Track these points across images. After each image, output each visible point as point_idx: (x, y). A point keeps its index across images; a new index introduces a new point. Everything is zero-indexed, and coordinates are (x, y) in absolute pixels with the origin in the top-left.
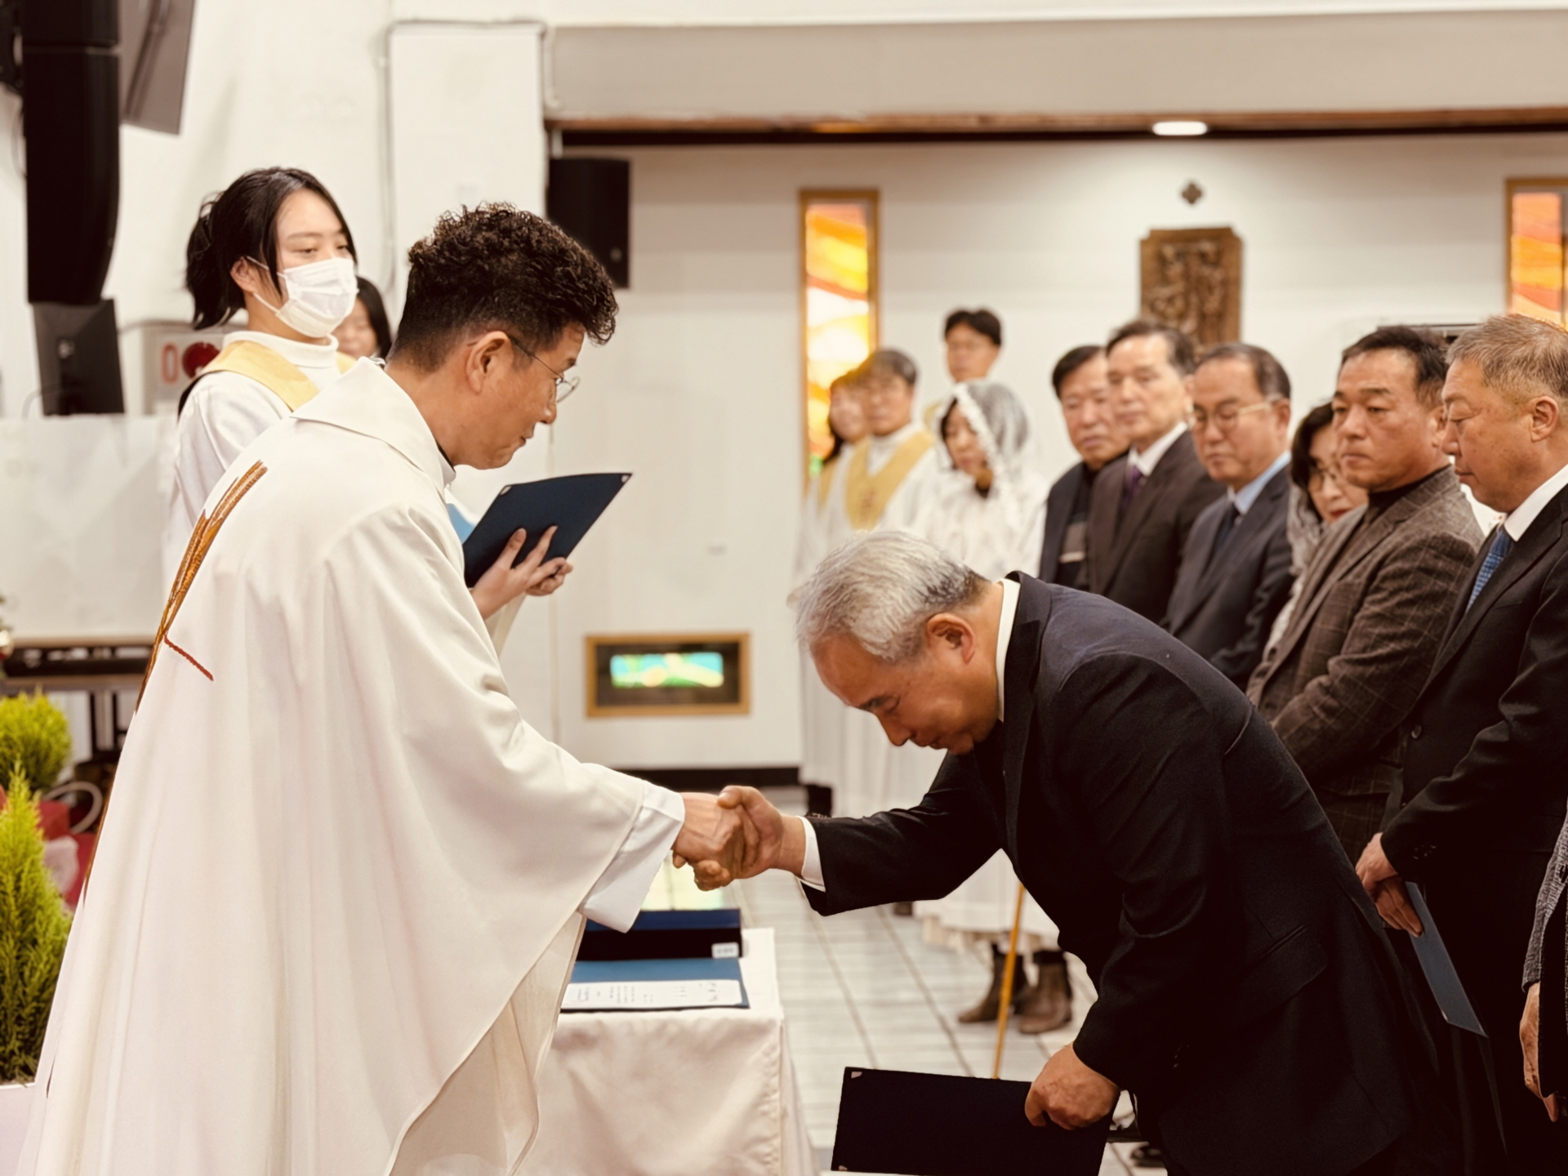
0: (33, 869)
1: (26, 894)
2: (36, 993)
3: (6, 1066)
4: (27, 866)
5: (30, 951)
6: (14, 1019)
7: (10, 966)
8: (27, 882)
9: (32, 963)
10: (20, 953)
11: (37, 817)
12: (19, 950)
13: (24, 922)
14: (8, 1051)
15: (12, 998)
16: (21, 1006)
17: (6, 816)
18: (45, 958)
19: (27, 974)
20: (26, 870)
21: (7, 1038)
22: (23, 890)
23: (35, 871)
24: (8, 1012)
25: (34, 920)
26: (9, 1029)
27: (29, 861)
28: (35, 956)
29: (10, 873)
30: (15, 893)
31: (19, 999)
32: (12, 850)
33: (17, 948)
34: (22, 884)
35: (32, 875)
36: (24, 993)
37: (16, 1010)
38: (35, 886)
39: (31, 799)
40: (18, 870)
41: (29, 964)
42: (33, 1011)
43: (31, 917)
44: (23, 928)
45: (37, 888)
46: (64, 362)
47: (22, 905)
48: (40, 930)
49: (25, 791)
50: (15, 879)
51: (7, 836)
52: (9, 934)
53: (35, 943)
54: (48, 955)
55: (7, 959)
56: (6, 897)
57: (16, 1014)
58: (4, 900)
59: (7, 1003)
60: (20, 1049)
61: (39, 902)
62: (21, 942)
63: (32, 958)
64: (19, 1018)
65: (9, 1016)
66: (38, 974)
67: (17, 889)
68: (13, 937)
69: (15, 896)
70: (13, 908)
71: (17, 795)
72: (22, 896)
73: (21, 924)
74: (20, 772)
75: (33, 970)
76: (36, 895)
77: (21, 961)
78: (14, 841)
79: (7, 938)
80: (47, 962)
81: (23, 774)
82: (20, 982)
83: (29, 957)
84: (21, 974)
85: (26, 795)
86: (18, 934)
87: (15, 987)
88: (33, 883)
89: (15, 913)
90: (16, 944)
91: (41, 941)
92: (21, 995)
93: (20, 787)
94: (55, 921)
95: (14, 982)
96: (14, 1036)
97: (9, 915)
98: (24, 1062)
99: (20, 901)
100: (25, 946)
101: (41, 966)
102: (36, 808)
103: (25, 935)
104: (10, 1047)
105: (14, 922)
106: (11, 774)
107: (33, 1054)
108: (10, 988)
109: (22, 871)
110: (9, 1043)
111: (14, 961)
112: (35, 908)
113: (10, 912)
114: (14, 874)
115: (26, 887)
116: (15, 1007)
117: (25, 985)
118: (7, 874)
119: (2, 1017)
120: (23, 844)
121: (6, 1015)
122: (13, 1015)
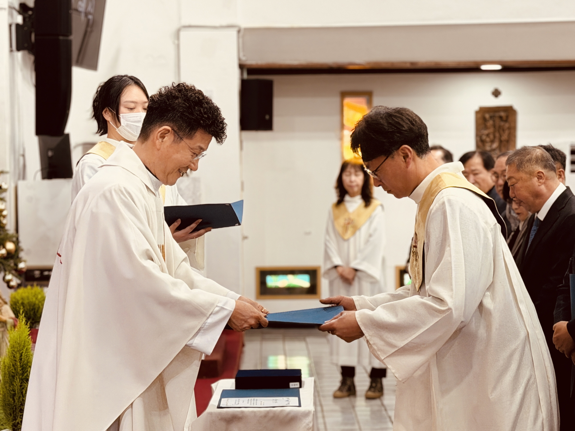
0: (27, 352)
1: (24, 362)
3: (16, 428)
4: (25, 350)
5: (26, 384)
6: (19, 410)
7: (18, 389)
8: (24, 356)
10: (22, 384)
11: (29, 331)
12: (21, 383)
13: (23, 372)
14: (16, 423)
15: (18, 402)
17: (17, 331)
20: (24, 352)
21: (16, 418)
22: (23, 360)
23: (28, 353)
25: (27, 371)
26: (17, 414)
27: (25, 348)
29: (18, 353)
30: (20, 361)
31: (21, 402)
32: (19, 344)
33: (20, 382)
34: (23, 357)
35: (26, 354)
37: (20, 407)
38: (28, 358)
39: (27, 324)
40: (21, 352)
43: (26, 370)
44: (23, 374)
45: (28, 359)
47: (23, 366)
49: (24, 321)
50: (20, 355)
51: (17, 339)
55: (17, 387)
56: (16, 362)
57: (20, 408)
58: (16, 364)
59: (16, 404)
62: (22, 380)
65: (17, 409)
67: (21, 359)
68: (19, 378)
69: (20, 362)
70: (19, 367)
71: (21, 323)
72: (23, 362)
73: (22, 373)
74: (22, 314)
76: (28, 362)
77: (22, 387)
78: (20, 341)
79: (17, 378)
81: (23, 315)
82: (21, 395)
83: (25, 386)
84: (22, 393)
85: (25, 323)
86: (21, 377)
87: (20, 397)
88: (26, 357)
89: (19, 369)
90: (20, 380)
92: (22, 400)
93: (22, 319)
95: (19, 396)
96: (19, 417)
97: (18, 369)
99: (22, 364)
100: (23, 382)
102: (28, 328)
103: (24, 377)
104: (17, 421)
105: (19, 372)
106: (19, 315)
108: (18, 398)
109: (23, 352)
110: (17, 419)
111: (19, 387)
112: (28, 366)
113: (18, 368)
114: (19, 354)
115: (24, 359)
116: (19, 405)
118: (17, 353)
119: (14, 409)
120: (23, 342)
121: (16, 408)
122: (19, 408)
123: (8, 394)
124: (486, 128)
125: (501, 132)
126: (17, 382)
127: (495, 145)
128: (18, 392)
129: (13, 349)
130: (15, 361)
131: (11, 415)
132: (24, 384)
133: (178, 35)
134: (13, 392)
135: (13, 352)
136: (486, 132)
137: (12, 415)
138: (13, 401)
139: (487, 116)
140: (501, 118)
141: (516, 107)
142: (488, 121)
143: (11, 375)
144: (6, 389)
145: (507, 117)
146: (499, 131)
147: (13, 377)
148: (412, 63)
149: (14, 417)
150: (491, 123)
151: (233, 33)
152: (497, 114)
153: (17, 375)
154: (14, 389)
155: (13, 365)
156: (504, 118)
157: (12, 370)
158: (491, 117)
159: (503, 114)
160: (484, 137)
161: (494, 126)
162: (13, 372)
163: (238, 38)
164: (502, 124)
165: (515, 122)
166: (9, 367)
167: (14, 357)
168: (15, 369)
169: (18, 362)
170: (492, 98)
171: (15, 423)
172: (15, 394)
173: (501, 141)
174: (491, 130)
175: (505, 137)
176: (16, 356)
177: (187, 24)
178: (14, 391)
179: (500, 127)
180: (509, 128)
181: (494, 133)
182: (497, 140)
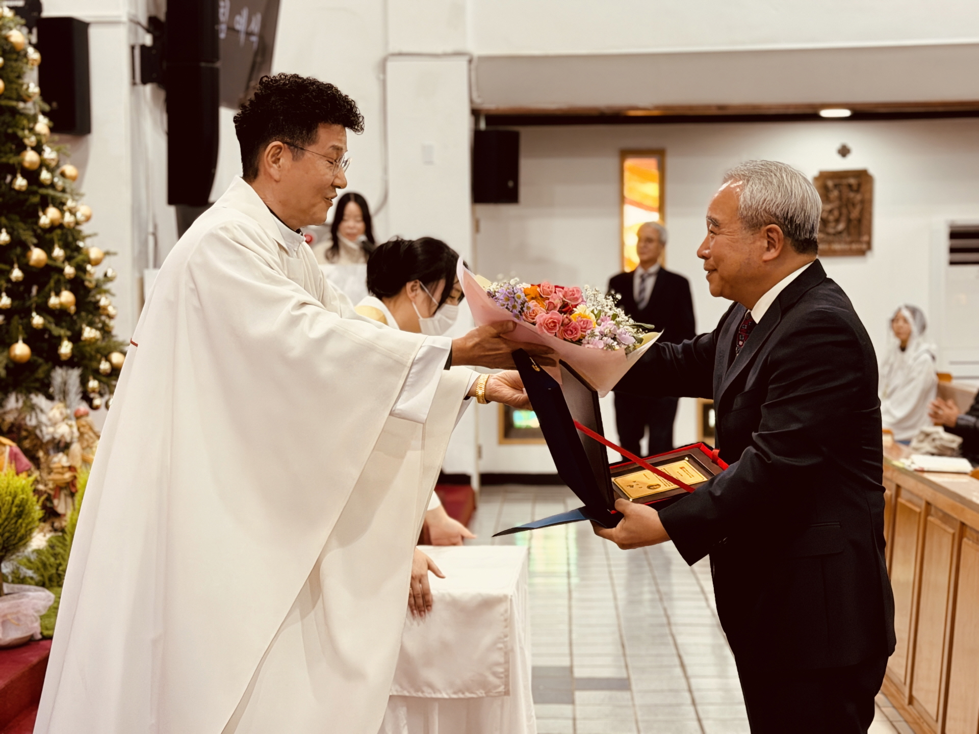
124: (827, 201)
125: (851, 207)
127: (841, 226)
133: (382, 66)
136: (827, 207)
139: (830, 183)
140: (850, 186)
141: (872, 171)
142: (832, 191)
145: (859, 185)
146: (847, 206)
148: (721, 107)
150: (835, 194)
151: (463, 63)
152: (845, 182)
156: (855, 187)
158: (836, 186)
159: (852, 181)
161: (840, 198)
163: (470, 70)
164: (852, 195)
165: (871, 191)
170: (838, 158)
173: (849, 221)
174: (836, 204)
175: (855, 214)
177: (396, 51)
179: (848, 200)
180: (862, 202)
181: (840, 208)
182: (844, 218)
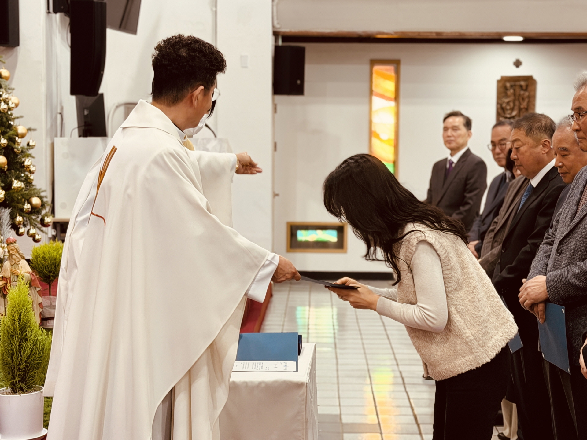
1: (23, 321)
2: (25, 360)
3: (14, 387)
4: (24, 309)
6: (17, 369)
7: (16, 349)
8: (23, 316)
9: (25, 347)
10: (20, 344)
12: (20, 342)
14: (15, 382)
16: (20, 364)
18: (30, 346)
19: (22, 351)
20: (23, 311)
21: (15, 377)
22: (22, 319)
23: (27, 312)
24: (15, 366)
25: (26, 331)
28: (25, 345)
32: (18, 303)
34: (22, 317)
35: (25, 313)
36: (21, 359)
37: (18, 366)
40: (20, 312)
41: (23, 348)
42: (25, 366)
44: (22, 334)
45: (28, 319)
46: (86, 117)
47: (22, 325)
48: (29, 335)
50: (19, 315)
51: (16, 298)
52: (16, 336)
53: (26, 340)
54: (31, 345)
55: (15, 346)
58: (15, 323)
59: (14, 363)
60: (19, 381)
61: (29, 324)
62: (21, 339)
63: (25, 346)
64: (19, 369)
65: (16, 368)
66: (27, 352)
67: (20, 319)
68: (18, 337)
70: (18, 326)
73: (21, 332)
75: (25, 351)
76: (28, 321)
78: (19, 300)
79: (15, 337)
80: (30, 348)
84: (21, 352)
86: (20, 336)
88: (26, 317)
89: (18, 328)
90: (18, 340)
91: (28, 339)
94: (34, 332)
95: (17, 355)
96: (17, 376)
97: (16, 329)
98: (21, 386)
99: (21, 323)
100: (22, 341)
101: (28, 349)
103: (23, 337)
104: (16, 380)
105: (18, 331)
107: (25, 383)
108: (16, 357)
109: (22, 312)
111: (18, 347)
112: (27, 326)
113: (16, 327)
114: (18, 313)
115: (23, 318)
117: (21, 356)
118: (16, 313)
119: (13, 368)
120: (23, 302)
121: (14, 368)
122: (17, 368)
123: (6, 353)
124: (507, 96)
125: (521, 100)
126: (15, 341)
127: (514, 113)
128: (16, 351)
129: (12, 308)
130: (15, 320)
131: (9, 374)
132: (23, 344)
134: (11, 352)
135: (12, 312)
136: (506, 100)
137: (11, 374)
138: (11, 361)
139: (508, 85)
140: (521, 86)
141: (536, 77)
142: (509, 90)
143: (10, 335)
144: (5, 348)
146: (519, 100)
147: (12, 336)
149: (12, 375)
150: (511, 91)
152: (518, 83)
153: (16, 334)
154: (12, 348)
155: (12, 325)
156: (524, 88)
157: (11, 329)
158: (511, 86)
159: (523, 83)
160: (504, 105)
161: (514, 94)
162: (11, 332)
164: (522, 92)
165: (534, 90)
166: (9, 327)
167: (13, 316)
168: (14, 328)
169: (17, 321)
170: (514, 68)
171: (13, 382)
172: (14, 353)
173: (520, 110)
174: (511, 98)
175: (524, 105)
176: (14, 315)
178: (13, 351)
179: (520, 95)
180: (529, 97)
181: (514, 102)
182: (516, 107)
